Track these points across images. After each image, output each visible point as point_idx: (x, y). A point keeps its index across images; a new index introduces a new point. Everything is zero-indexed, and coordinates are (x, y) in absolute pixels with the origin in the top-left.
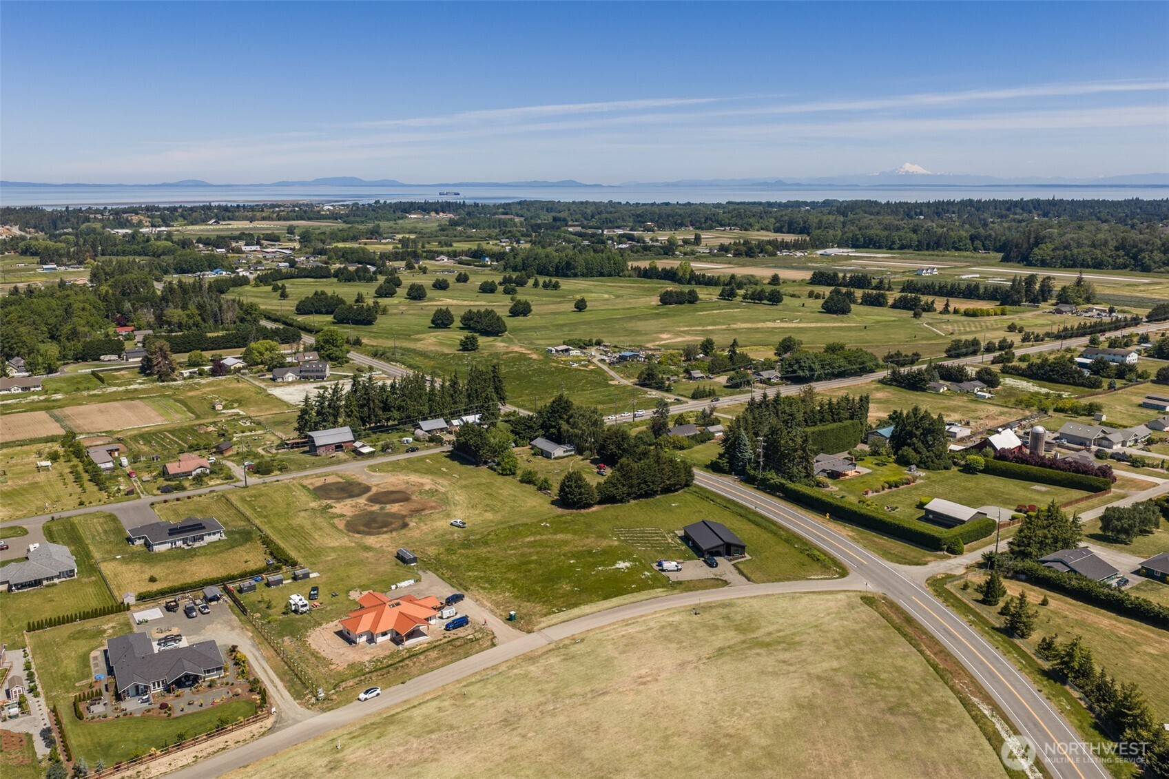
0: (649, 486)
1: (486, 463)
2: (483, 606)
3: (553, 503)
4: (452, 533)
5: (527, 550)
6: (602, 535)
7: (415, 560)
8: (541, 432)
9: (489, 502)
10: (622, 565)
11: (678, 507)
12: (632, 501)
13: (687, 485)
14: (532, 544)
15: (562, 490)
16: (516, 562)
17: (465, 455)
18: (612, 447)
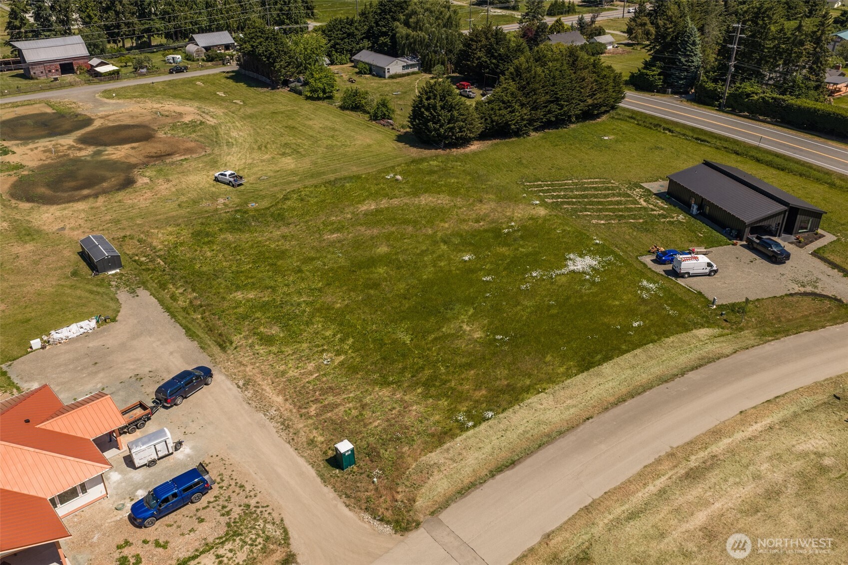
0: (562, 106)
1: (286, 83)
2: (260, 404)
3: (400, 139)
4: (214, 197)
5: (367, 232)
6: (505, 196)
7: (115, 262)
8: (366, 43)
9: (289, 139)
10: (581, 263)
11: (617, 141)
12: (533, 134)
13: (613, 108)
14: (373, 218)
15: (416, 114)
16: (342, 262)
17: (255, 75)
18: (479, 54)
